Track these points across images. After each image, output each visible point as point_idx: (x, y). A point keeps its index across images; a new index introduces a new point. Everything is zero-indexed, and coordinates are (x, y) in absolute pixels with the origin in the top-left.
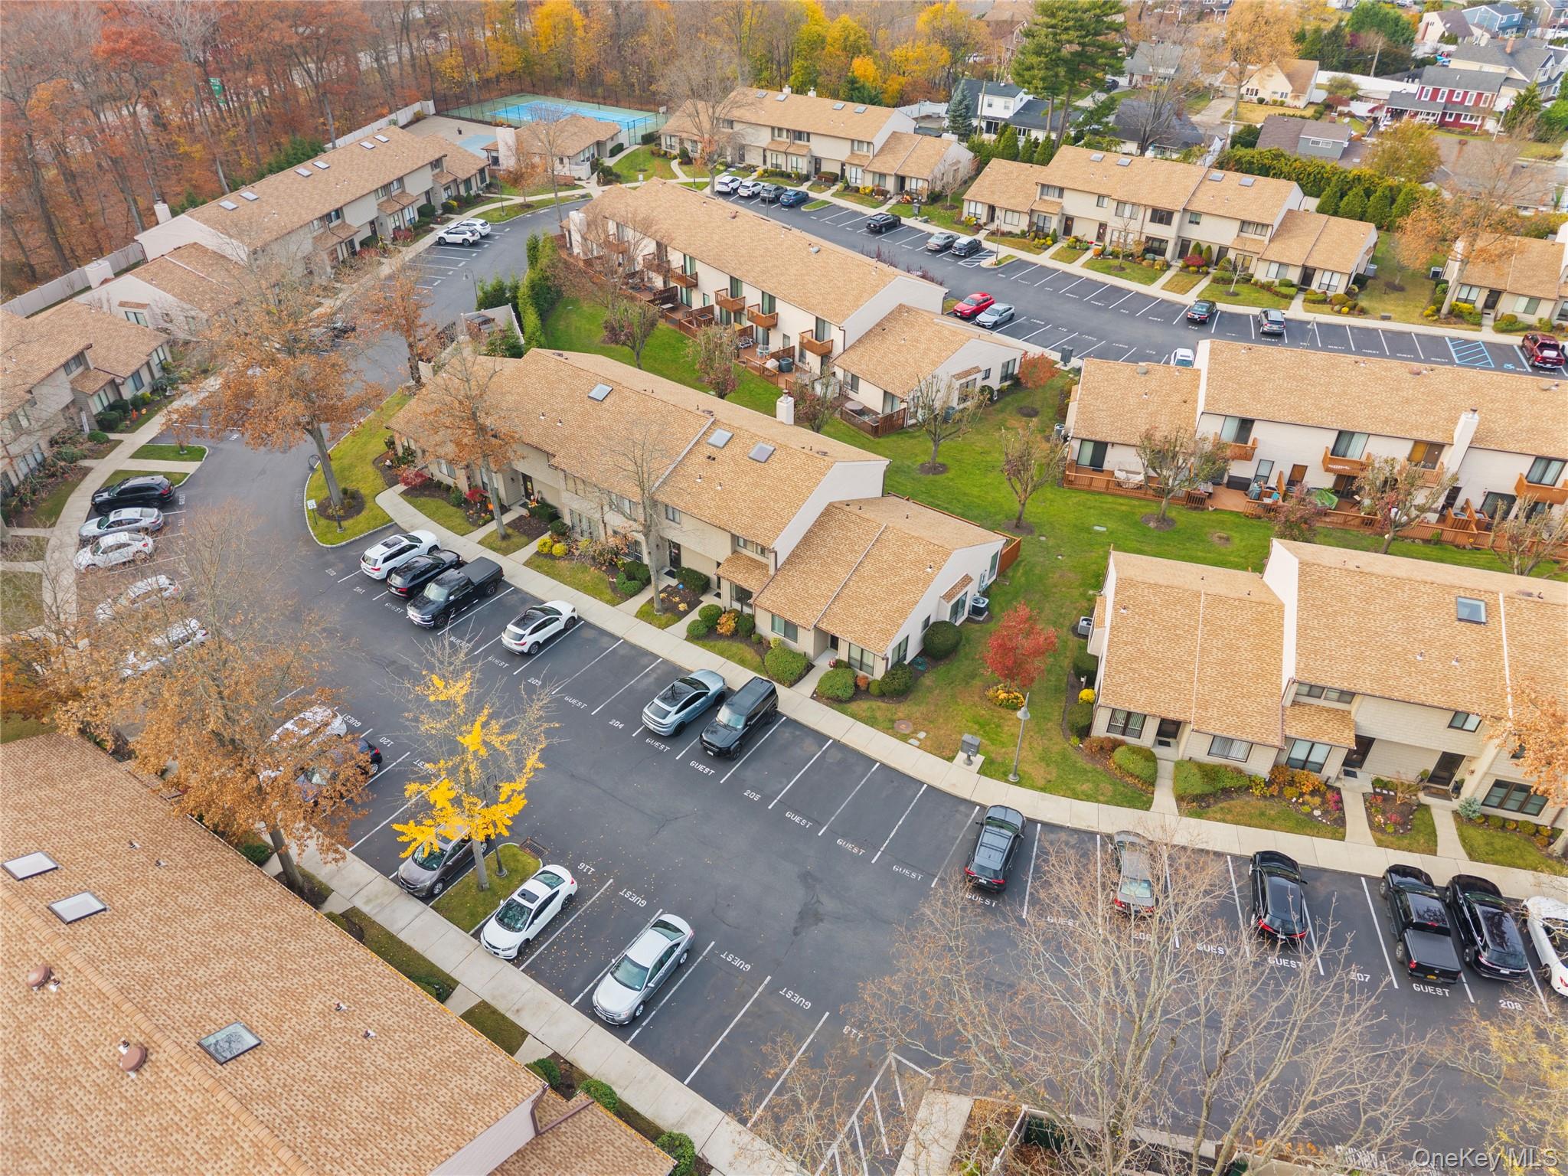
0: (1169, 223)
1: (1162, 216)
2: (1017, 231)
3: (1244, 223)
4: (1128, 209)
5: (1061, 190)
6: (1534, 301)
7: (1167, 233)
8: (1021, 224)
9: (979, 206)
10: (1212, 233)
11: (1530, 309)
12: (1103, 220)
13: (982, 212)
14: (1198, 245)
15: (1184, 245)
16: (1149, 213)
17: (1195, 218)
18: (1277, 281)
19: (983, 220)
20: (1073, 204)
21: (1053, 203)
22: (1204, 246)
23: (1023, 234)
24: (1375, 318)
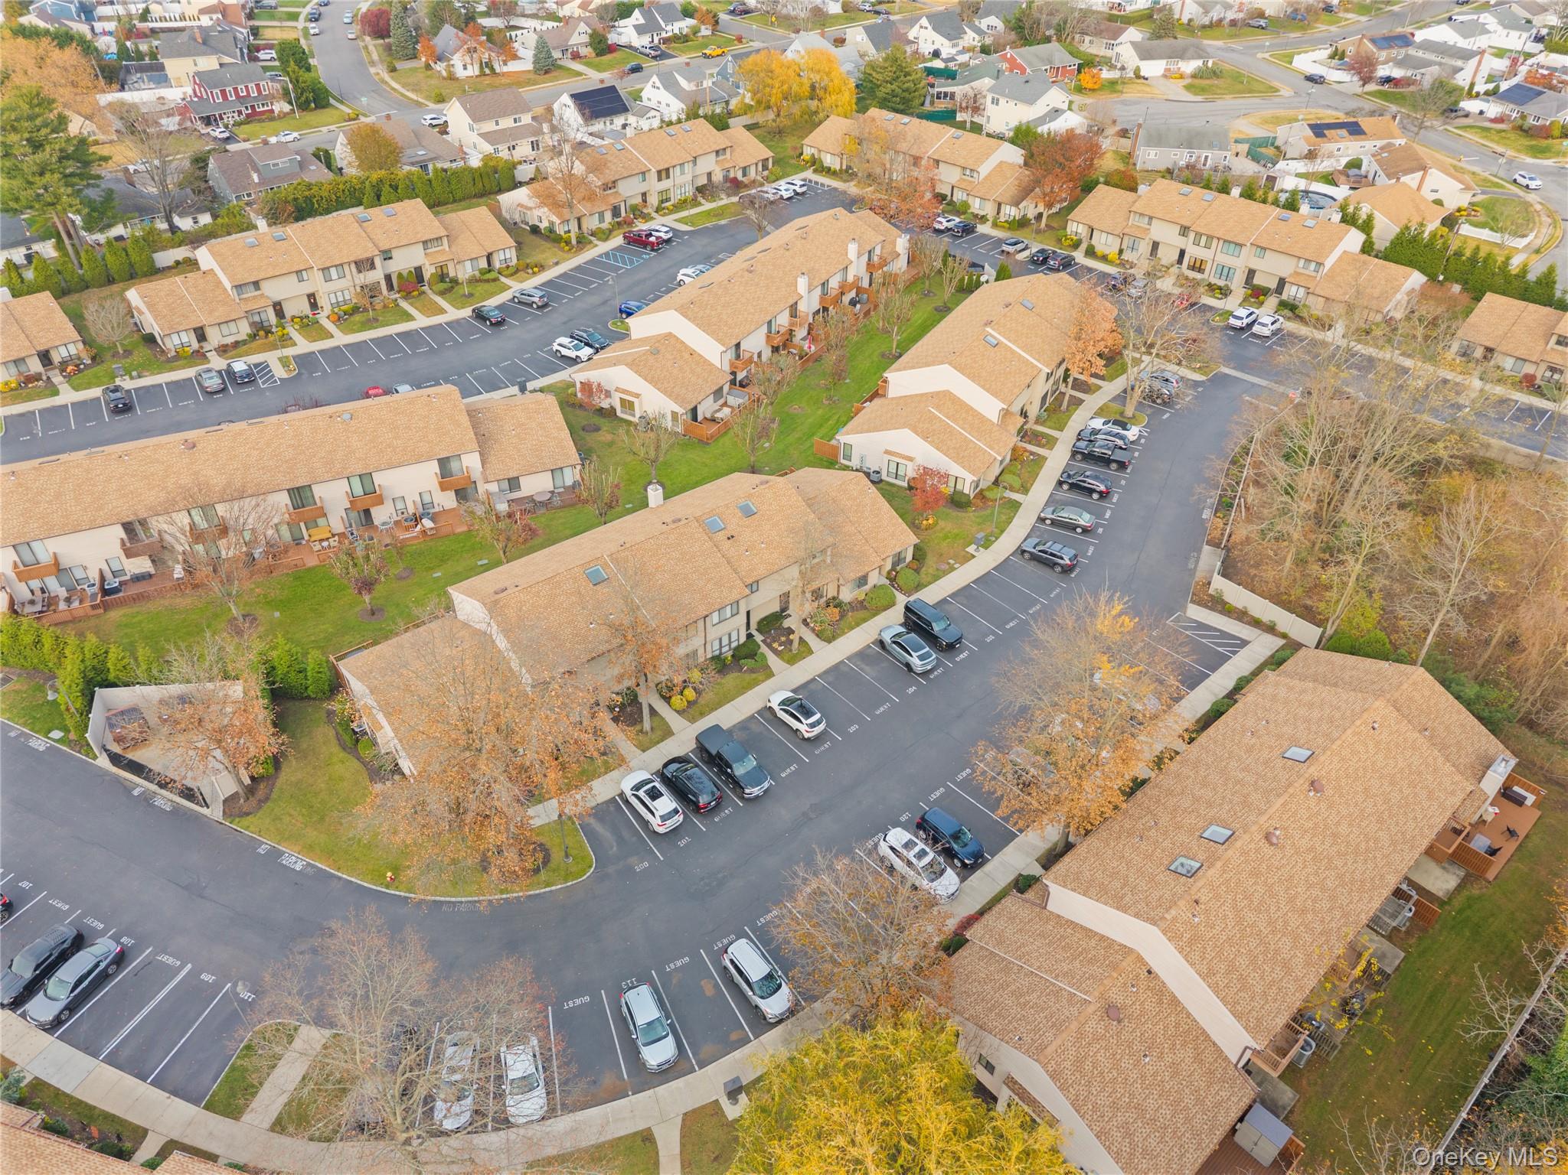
0: (373, 266)
1: (365, 264)
2: (242, 337)
3: (425, 243)
4: (333, 271)
5: (256, 284)
6: (601, 215)
7: (377, 275)
8: (244, 329)
9: (183, 335)
10: (404, 261)
11: (602, 219)
12: (310, 291)
13: (189, 339)
14: (400, 275)
15: (388, 278)
16: (353, 266)
17: (387, 256)
18: (477, 273)
19: (195, 345)
20: (274, 290)
21: (255, 297)
22: (405, 274)
23: (253, 337)
24: (550, 267)
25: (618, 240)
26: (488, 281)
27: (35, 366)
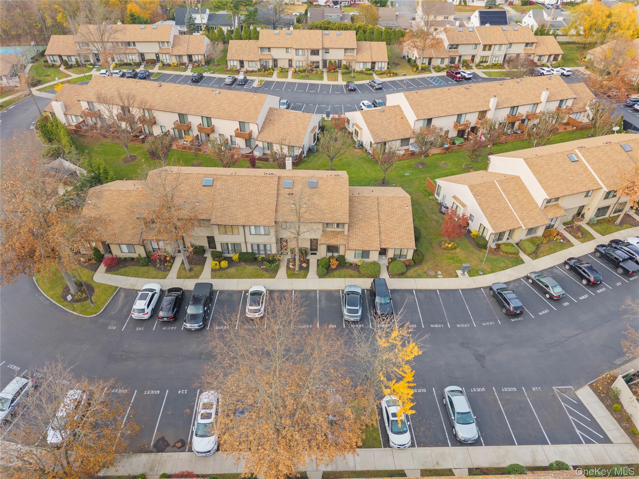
0: (318, 54)
1: (315, 52)
2: (256, 69)
3: (345, 49)
4: (300, 51)
5: (269, 49)
6: (443, 59)
7: (318, 58)
8: (256, 66)
9: (235, 62)
10: (335, 55)
11: (442, 62)
12: (290, 58)
13: (237, 64)
14: (330, 62)
15: (325, 62)
16: (309, 51)
17: (327, 51)
18: (364, 70)
19: (238, 67)
20: (275, 53)
21: (267, 54)
22: (333, 61)
23: (259, 70)
24: (401, 76)
25: (444, 74)
26: (367, 74)
27: (185, 60)
